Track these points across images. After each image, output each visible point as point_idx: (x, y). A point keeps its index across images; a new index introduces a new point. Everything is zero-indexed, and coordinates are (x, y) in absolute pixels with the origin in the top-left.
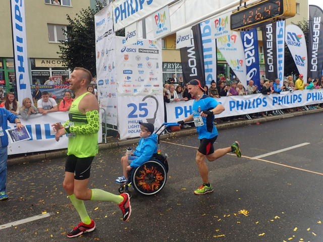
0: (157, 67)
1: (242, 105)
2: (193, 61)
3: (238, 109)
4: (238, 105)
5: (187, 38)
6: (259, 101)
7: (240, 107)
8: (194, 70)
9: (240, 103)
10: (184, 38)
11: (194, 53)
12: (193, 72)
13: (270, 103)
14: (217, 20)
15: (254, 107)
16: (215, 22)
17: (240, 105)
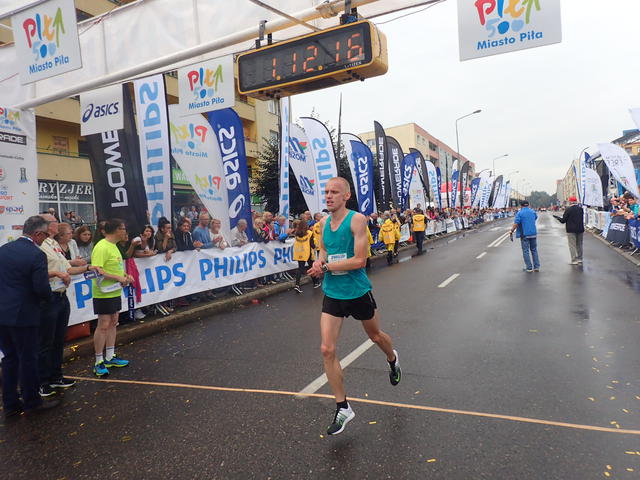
0: (23, 179)
1: (224, 267)
2: (118, 173)
3: (217, 276)
4: (217, 267)
5: (112, 110)
6: (253, 256)
7: (221, 271)
8: (121, 193)
9: (221, 263)
10: (102, 111)
11: (118, 155)
12: (118, 197)
13: (270, 259)
14: (195, 73)
15: (246, 270)
16: (190, 75)
17: (221, 267)
